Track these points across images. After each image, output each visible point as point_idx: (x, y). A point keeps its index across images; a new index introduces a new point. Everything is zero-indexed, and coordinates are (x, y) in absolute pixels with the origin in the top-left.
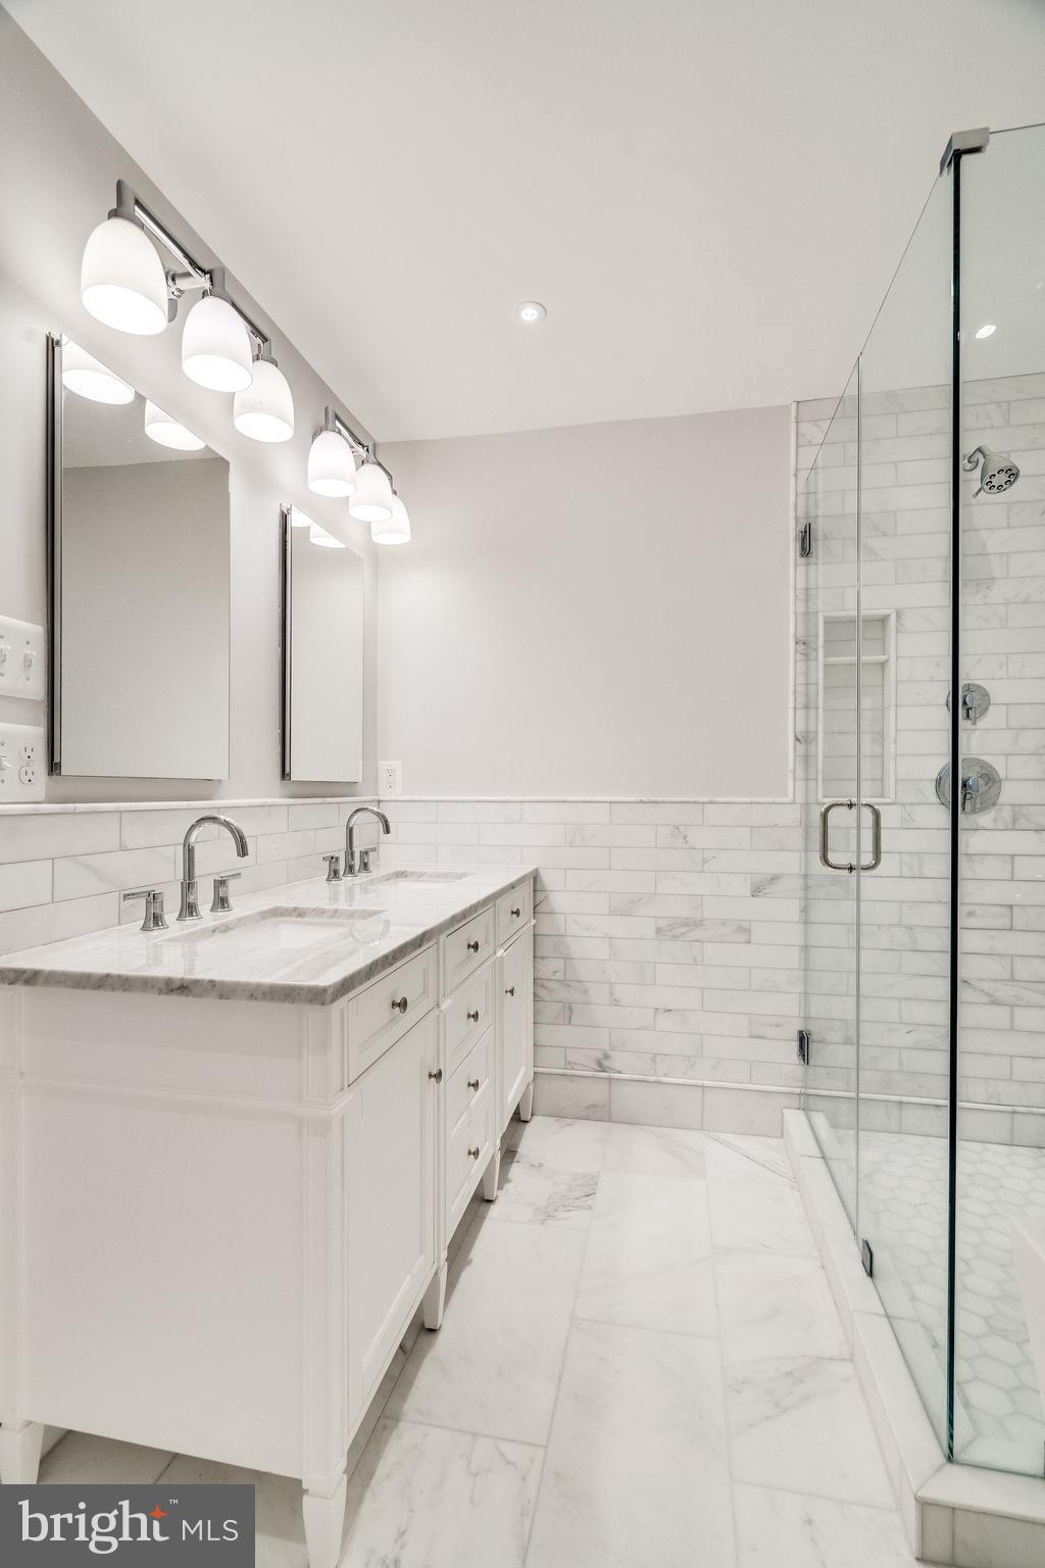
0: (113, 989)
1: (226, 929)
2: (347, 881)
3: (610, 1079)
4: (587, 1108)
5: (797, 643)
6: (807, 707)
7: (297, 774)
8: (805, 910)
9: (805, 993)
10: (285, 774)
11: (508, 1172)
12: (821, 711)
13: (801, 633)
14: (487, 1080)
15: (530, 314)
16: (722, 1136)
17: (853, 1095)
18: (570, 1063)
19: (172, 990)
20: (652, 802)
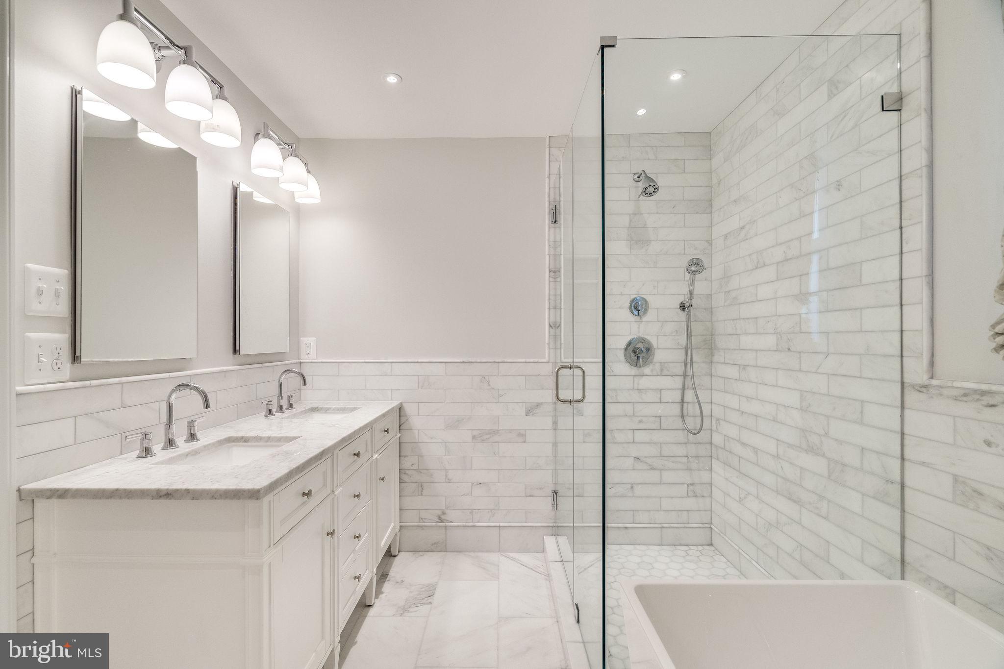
0: (121, 498)
1: (195, 453)
2: (278, 416)
3: (446, 527)
4: (432, 545)
5: (550, 272)
6: (555, 308)
7: (244, 350)
8: (555, 423)
9: (555, 470)
10: (235, 351)
11: (382, 587)
12: (562, 311)
13: (552, 267)
14: (367, 534)
15: (392, 79)
16: (511, 555)
17: (572, 525)
18: (422, 519)
19: (160, 497)
20: (469, 362)
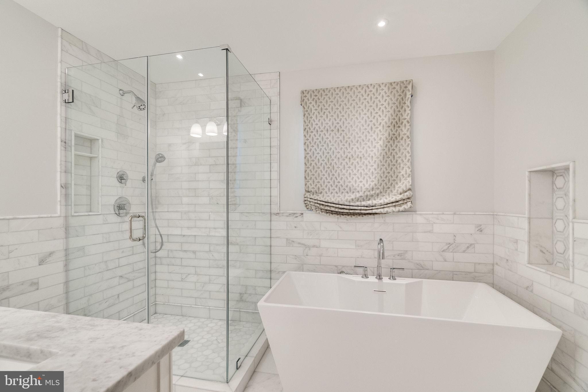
5: (61, 142)
6: (66, 172)
8: (66, 265)
12: (73, 175)
13: (63, 137)
